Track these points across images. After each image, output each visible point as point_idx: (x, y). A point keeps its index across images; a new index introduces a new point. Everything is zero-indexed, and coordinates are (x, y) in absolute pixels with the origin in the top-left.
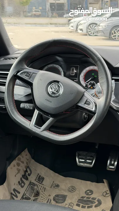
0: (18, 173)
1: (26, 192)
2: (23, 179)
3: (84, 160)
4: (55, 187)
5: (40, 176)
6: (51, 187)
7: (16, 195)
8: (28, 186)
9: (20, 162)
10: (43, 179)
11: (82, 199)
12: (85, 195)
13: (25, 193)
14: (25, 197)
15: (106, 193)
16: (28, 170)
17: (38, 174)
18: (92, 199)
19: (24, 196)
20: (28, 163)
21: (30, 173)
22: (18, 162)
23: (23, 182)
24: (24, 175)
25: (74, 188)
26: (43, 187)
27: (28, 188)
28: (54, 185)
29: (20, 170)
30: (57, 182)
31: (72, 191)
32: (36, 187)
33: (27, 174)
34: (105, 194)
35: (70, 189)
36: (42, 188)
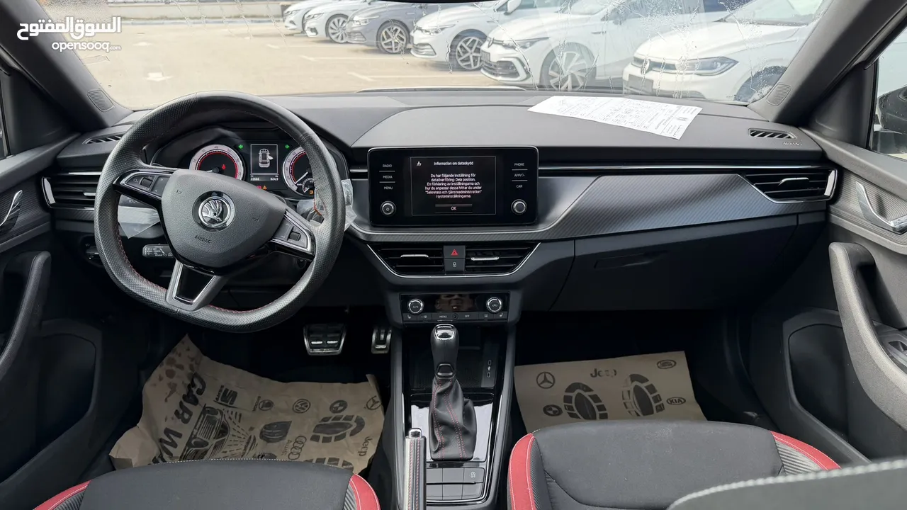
0: (171, 393)
1: (195, 431)
2: (186, 404)
3: (321, 342)
4: (264, 408)
5: (227, 390)
6: (254, 410)
7: (173, 441)
8: (200, 416)
9: (174, 368)
10: (234, 395)
11: (323, 423)
12: (329, 414)
13: (194, 433)
14: (195, 442)
15: (374, 401)
16: (196, 381)
17: (222, 387)
18: (344, 419)
19: (193, 442)
20: (195, 366)
21: (201, 388)
22: (169, 367)
23: (186, 410)
24: (188, 393)
25: (306, 403)
26: (236, 413)
27: (200, 420)
28: (261, 405)
29: (176, 385)
30: (267, 397)
31: (302, 411)
32: (218, 416)
33: (194, 390)
34: (371, 402)
35: (297, 406)
36: (233, 416)
